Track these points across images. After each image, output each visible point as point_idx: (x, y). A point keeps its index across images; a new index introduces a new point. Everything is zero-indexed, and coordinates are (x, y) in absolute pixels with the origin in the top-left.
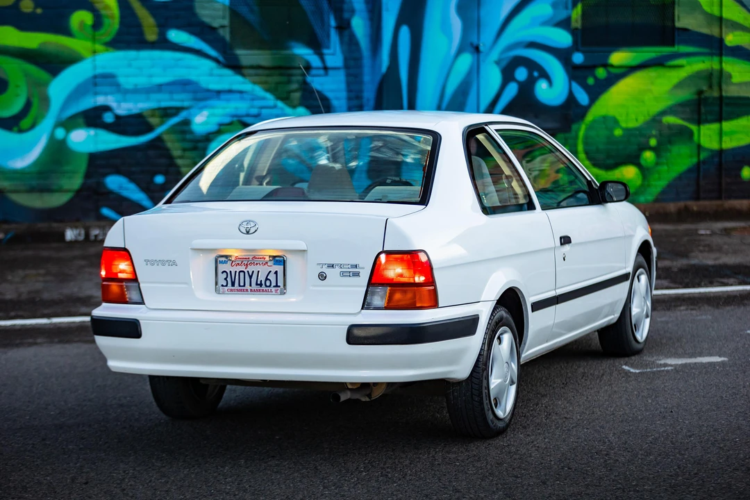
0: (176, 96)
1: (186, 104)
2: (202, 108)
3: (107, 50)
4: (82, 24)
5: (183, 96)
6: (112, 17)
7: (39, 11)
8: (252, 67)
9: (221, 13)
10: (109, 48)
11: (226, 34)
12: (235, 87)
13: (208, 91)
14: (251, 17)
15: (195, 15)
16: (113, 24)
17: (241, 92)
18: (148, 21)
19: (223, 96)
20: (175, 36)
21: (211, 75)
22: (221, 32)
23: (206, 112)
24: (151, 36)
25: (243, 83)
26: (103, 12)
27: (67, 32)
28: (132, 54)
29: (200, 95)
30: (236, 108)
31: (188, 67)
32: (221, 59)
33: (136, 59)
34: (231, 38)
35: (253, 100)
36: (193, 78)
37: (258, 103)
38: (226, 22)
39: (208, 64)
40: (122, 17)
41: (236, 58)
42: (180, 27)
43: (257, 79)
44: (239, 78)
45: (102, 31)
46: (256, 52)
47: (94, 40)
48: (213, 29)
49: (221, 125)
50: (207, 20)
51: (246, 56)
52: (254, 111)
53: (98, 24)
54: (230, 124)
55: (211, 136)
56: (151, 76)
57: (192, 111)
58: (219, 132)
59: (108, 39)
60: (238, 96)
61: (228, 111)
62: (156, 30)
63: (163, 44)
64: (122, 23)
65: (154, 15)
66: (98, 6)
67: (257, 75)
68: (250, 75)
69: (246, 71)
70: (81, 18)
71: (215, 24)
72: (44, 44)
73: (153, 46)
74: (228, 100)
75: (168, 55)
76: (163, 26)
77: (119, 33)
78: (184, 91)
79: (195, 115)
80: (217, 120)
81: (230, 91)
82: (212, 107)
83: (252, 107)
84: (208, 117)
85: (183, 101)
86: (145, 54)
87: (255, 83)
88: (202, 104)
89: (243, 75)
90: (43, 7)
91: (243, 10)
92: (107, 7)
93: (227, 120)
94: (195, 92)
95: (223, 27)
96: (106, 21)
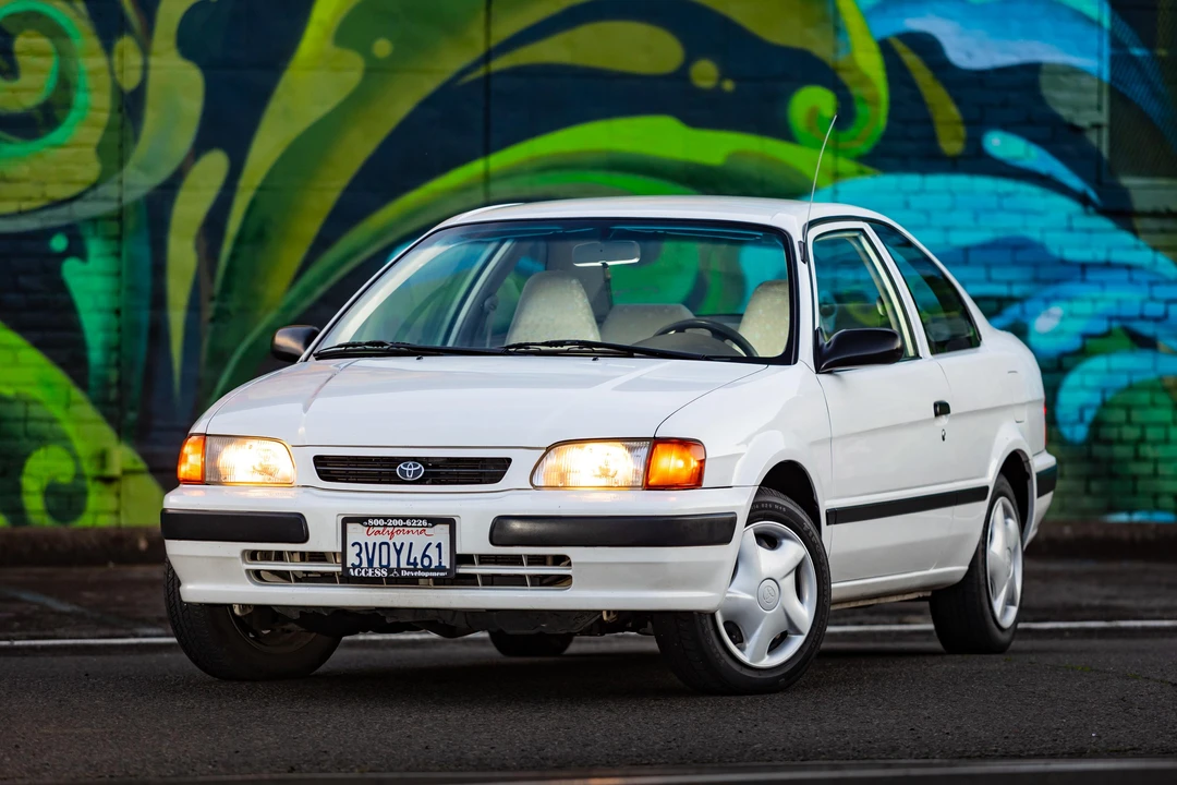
0: (996, 274)
1: (1017, 291)
2: (1048, 301)
3: (861, 173)
4: (814, 114)
5: (1013, 273)
6: (874, 102)
7: (728, 85)
8: (1155, 214)
9: (1094, 98)
10: (866, 169)
11: (1102, 142)
12: (1119, 256)
13: (1063, 262)
14: (1153, 108)
15: (1040, 100)
16: (875, 118)
17: (1129, 267)
18: (945, 111)
19: (1092, 276)
20: (1000, 144)
21: (1070, 229)
22: (1093, 137)
23: (1057, 309)
24: (952, 145)
25: (1137, 248)
26: (856, 91)
27: (784, 133)
28: (912, 181)
29: (1044, 273)
30: (1119, 302)
31: (1024, 212)
32: (1092, 195)
33: (921, 191)
34: (1112, 150)
35: (1152, 284)
36: (1035, 235)
37: (1163, 292)
38: (1103, 118)
39: (1063, 206)
40: (894, 103)
41: (1124, 193)
42: (1007, 127)
43: (1162, 240)
44: (1127, 238)
45: (853, 131)
46: (1163, 182)
47: (836, 149)
48: (1077, 130)
49: (1086, 336)
50: (1064, 112)
51: (1143, 190)
52: (1156, 309)
53: (846, 114)
54: (1108, 334)
55: (1067, 361)
56: (947, 229)
57: (1029, 306)
58: (1082, 353)
59: (864, 148)
60: (1124, 275)
61: (1101, 307)
62: (962, 131)
63: (977, 162)
64: (892, 116)
65: (958, 101)
66: (846, 77)
67: (1163, 231)
68: (1149, 231)
69: (1139, 223)
70: (812, 102)
71: (1083, 120)
72: (734, 156)
73: (953, 165)
74: (1102, 284)
75: (984, 184)
76: (976, 124)
77: (887, 137)
78: (1016, 263)
79: (1036, 314)
80: (1079, 326)
81: (1108, 265)
82: (1069, 299)
83: (1152, 299)
84: (1062, 319)
85: (1010, 283)
86: (937, 182)
87: (1155, 249)
88: (1050, 291)
89: (1135, 232)
90: (735, 79)
91: (1138, 92)
92: (865, 80)
93: (1101, 326)
94: (1036, 265)
95: (1098, 126)
96: (862, 110)
